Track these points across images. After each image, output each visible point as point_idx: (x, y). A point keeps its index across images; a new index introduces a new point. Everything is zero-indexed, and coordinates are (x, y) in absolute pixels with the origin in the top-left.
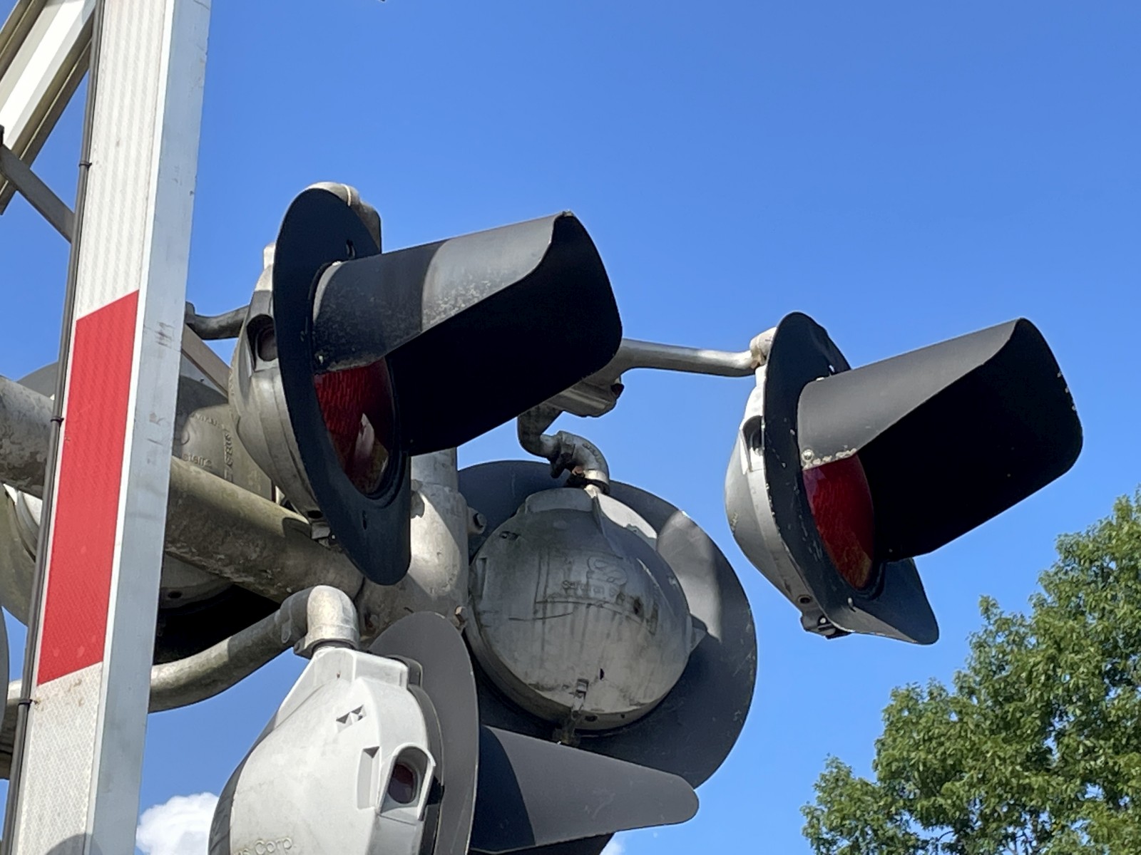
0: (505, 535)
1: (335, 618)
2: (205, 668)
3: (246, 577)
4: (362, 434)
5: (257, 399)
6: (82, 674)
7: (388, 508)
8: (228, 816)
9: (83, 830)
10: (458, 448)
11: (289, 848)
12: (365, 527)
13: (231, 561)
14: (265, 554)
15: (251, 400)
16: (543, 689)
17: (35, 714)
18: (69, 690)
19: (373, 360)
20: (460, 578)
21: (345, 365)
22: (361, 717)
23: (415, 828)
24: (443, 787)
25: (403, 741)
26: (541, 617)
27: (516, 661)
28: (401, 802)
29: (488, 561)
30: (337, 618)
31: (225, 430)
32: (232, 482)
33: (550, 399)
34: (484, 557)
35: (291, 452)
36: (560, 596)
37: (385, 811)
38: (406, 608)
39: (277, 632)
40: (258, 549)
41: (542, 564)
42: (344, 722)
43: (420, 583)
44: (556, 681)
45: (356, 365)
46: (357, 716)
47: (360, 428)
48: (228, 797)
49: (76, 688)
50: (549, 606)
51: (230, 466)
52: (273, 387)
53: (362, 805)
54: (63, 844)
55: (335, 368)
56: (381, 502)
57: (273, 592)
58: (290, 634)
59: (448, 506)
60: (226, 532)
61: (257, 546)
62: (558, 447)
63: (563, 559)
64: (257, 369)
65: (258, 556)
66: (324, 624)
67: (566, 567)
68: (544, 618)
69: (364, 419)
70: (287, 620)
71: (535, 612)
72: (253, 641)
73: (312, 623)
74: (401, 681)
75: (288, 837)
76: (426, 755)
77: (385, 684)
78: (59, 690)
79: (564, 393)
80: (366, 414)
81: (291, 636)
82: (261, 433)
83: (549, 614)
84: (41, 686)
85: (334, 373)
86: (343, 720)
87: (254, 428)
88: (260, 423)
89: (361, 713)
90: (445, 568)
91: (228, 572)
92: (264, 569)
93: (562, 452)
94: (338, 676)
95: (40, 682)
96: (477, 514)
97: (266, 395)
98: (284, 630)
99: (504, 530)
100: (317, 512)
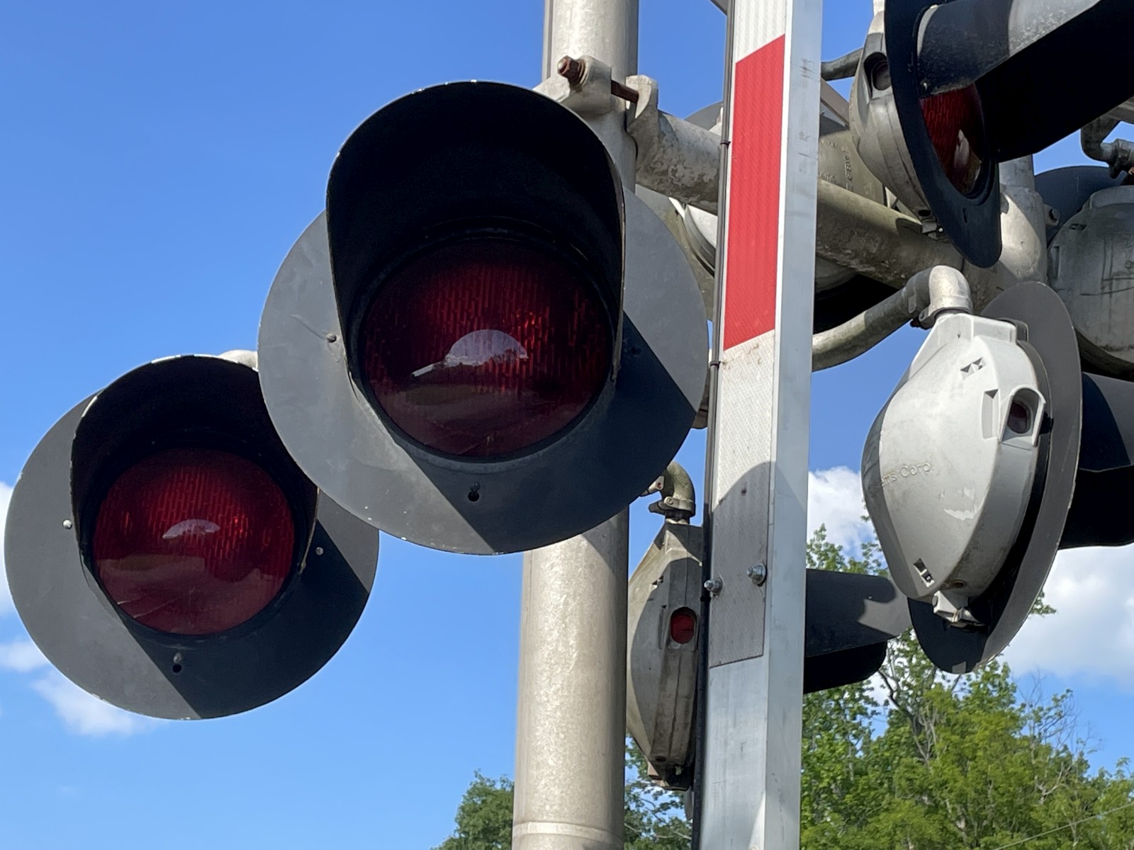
0: (1074, 227)
1: (952, 291)
2: (847, 336)
3: (869, 267)
4: (959, 145)
5: (875, 122)
6: (758, 339)
7: (982, 205)
8: (877, 448)
9: (768, 459)
10: (1034, 155)
11: (928, 471)
12: (966, 221)
13: (856, 255)
14: (883, 248)
15: (869, 123)
16: (1112, 349)
17: (723, 373)
18: (749, 353)
19: (969, 84)
20: (1040, 262)
21: (945, 89)
22: (981, 367)
23: (1030, 453)
24: (1053, 420)
25: (1017, 384)
26: (1109, 291)
27: (1088, 328)
28: (1018, 433)
29: (1061, 249)
30: (954, 291)
31: (844, 151)
32: (852, 191)
33: (1111, 111)
34: (1057, 245)
35: (904, 164)
36: (1123, 273)
37: (1007, 439)
38: (998, 288)
39: (904, 304)
40: (877, 244)
41: (1107, 249)
42: (967, 371)
43: (1007, 266)
44: (1122, 344)
45: (955, 88)
46: (977, 367)
47: (958, 142)
48: (877, 433)
49: (755, 350)
50: (1114, 282)
51: (851, 179)
52: (887, 111)
53: (987, 435)
54: (753, 471)
55: (938, 92)
56: (977, 200)
57: (890, 278)
58: (915, 305)
59: (1028, 204)
60: (852, 231)
61: (877, 241)
62: (1116, 151)
63: (1125, 243)
64: (873, 97)
65: (878, 250)
66: (943, 296)
67: (1127, 250)
68: (1111, 293)
69: (961, 134)
70: (913, 294)
71: (1103, 288)
72: (885, 313)
73: (934, 296)
74: (1011, 338)
75: (927, 462)
76: (1037, 395)
77: (999, 340)
78: (741, 354)
79: (1121, 106)
80: (962, 131)
81: (917, 307)
82: (878, 148)
83: (1114, 289)
84: (727, 351)
85: (936, 97)
86: (966, 369)
87: (872, 146)
88: (877, 140)
89: (981, 364)
90: (1029, 254)
91: (854, 264)
92: (883, 260)
93: (1120, 156)
94: (959, 336)
95: (726, 347)
96: (1051, 211)
97: (882, 118)
98: (910, 303)
99: (1075, 223)
100: (926, 211)
